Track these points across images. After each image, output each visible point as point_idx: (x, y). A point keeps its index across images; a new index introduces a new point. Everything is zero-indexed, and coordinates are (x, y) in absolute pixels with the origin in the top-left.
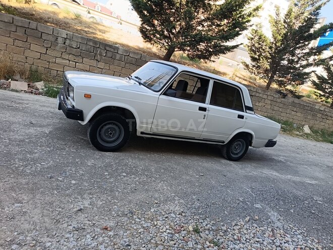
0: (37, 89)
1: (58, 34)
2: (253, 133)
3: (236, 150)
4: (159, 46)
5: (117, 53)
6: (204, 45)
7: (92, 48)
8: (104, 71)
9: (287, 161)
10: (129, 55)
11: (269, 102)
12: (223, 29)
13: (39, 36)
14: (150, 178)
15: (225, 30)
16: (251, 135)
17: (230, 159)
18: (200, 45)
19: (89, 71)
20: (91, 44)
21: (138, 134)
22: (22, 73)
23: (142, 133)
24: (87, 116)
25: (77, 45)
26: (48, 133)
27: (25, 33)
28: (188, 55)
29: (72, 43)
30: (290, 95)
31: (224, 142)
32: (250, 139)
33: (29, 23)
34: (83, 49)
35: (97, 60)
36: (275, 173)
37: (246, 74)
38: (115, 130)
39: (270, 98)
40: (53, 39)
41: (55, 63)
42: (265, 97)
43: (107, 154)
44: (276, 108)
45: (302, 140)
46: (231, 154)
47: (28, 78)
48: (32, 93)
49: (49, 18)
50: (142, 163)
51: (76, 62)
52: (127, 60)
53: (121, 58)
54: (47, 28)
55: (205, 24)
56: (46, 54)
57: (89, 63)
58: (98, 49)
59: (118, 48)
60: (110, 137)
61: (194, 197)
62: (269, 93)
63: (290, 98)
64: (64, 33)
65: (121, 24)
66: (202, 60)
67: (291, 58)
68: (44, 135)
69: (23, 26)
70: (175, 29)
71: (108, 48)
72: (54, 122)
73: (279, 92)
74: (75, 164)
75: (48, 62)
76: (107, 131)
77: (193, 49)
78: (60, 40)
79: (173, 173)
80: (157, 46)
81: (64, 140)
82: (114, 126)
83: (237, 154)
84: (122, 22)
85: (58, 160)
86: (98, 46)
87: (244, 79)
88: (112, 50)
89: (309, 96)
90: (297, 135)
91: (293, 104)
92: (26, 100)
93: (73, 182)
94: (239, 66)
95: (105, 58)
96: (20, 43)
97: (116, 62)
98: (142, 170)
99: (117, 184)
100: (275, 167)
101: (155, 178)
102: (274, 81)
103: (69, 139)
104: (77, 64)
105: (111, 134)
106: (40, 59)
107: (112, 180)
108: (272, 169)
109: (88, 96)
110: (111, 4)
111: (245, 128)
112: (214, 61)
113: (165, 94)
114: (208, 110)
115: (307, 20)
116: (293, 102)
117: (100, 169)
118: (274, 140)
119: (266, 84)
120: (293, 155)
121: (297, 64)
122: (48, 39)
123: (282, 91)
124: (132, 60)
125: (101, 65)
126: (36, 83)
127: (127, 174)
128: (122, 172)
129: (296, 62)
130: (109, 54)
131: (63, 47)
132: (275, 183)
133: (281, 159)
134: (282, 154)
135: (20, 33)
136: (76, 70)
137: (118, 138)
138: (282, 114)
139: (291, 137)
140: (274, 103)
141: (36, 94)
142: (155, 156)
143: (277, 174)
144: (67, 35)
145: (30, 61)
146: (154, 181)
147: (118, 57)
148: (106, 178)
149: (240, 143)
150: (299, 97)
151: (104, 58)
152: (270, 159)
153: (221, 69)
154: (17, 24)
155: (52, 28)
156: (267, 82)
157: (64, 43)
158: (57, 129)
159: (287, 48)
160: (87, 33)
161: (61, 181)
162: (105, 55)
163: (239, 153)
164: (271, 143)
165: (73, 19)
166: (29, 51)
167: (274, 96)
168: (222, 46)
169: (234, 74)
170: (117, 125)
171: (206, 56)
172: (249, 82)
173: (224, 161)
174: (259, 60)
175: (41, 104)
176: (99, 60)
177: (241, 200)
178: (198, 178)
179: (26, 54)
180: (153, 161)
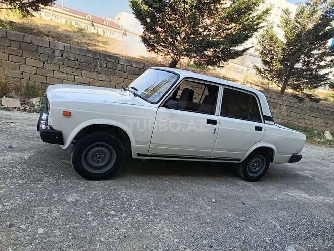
0: (33, 106)
1: (54, 46)
2: (274, 147)
3: (255, 168)
4: (164, 54)
5: (119, 63)
6: (212, 50)
7: (92, 59)
8: (105, 83)
9: (314, 176)
10: (131, 65)
11: (285, 108)
12: (232, 33)
13: (35, 50)
14: (147, 215)
15: (234, 34)
16: (271, 150)
17: (249, 179)
18: (207, 50)
19: (89, 84)
20: (90, 55)
21: (134, 156)
22: (17, 90)
23: (138, 155)
24: (67, 138)
25: (76, 57)
26: (26, 159)
27: (20, 48)
28: (195, 62)
29: (70, 55)
30: (307, 100)
31: (239, 160)
32: (271, 154)
33: (24, 36)
34: (82, 61)
35: (97, 72)
36: (304, 195)
37: (258, 78)
38: (104, 152)
39: (286, 103)
40: (50, 53)
41: (53, 77)
42: (280, 102)
43: (96, 183)
44: (293, 114)
45: (325, 148)
46: (250, 174)
47: (24, 94)
48: (25, 110)
49: (49, 32)
50: (139, 193)
51: (75, 76)
52: (129, 70)
53: (123, 68)
54: (43, 40)
55: (212, 29)
56: (43, 68)
57: (89, 75)
58: (97, 60)
59: (119, 58)
60: (99, 162)
61: (205, 242)
62: (284, 99)
63: (308, 103)
64: (60, 45)
65: (125, 35)
66: (210, 67)
67: (306, 59)
68: (21, 162)
69: (18, 40)
70: (180, 36)
71: (108, 59)
72: (39, 144)
73: (295, 96)
74: (50, 202)
75: (45, 76)
76: (94, 155)
77: (199, 56)
78: (57, 53)
79: (178, 205)
80: (161, 54)
81: (44, 167)
82: (104, 149)
83: (256, 173)
84: (127, 33)
85: (28, 198)
86: (98, 57)
87: (256, 85)
88: (113, 61)
89: (326, 100)
90: (319, 143)
91: (312, 109)
92: (15, 119)
93: (41, 231)
94: (249, 72)
95: (106, 69)
96: (15, 58)
97: (118, 73)
98: (138, 204)
99: (100, 229)
100: (302, 186)
101: (153, 215)
102: (289, 85)
103: (51, 166)
104: (76, 77)
105: (99, 158)
106: (36, 74)
107: (95, 224)
108: (299, 188)
109: (67, 114)
110: (119, 19)
111: (264, 142)
112: (222, 67)
113: (165, 106)
114: (219, 123)
115: (323, 18)
116: (312, 107)
117: (81, 207)
118: (299, 154)
119: (280, 89)
120: (319, 168)
121: (314, 65)
122: (44, 52)
123: (298, 96)
124: (134, 71)
125: (102, 77)
126: (32, 100)
127: (117, 212)
128: (111, 210)
129: (312, 63)
130: (110, 65)
131: (61, 60)
132: (306, 209)
133: (307, 173)
134: (307, 168)
135: (14, 48)
136: (74, 84)
137: (109, 162)
138: (300, 120)
139: (312, 146)
140: (290, 109)
141: (30, 111)
142: (157, 182)
143: (306, 196)
144: (64, 47)
145: (26, 76)
146: (152, 220)
147: (119, 67)
148: (88, 221)
149: (259, 159)
150: (317, 101)
151: (104, 69)
152: (294, 175)
153: (230, 75)
154: (11, 38)
155: (48, 40)
156: (282, 86)
157: (62, 56)
158: (39, 153)
159: (302, 49)
160: (88, 45)
161: (24, 231)
162: (105, 66)
163: (258, 171)
164: (295, 158)
165: (75, 32)
166: (25, 65)
167: (290, 101)
168: (231, 50)
169: (245, 80)
170: (106, 147)
171: (214, 61)
172: (262, 87)
173: (241, 183)
174: (272, 63)
175: (31, 123)
176: (100, 72)
177: (268, 242)
178: (210, 210)
179: (22, 70)
180: (153, 189)
